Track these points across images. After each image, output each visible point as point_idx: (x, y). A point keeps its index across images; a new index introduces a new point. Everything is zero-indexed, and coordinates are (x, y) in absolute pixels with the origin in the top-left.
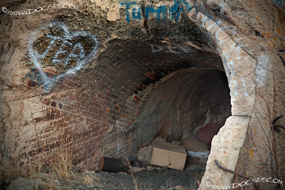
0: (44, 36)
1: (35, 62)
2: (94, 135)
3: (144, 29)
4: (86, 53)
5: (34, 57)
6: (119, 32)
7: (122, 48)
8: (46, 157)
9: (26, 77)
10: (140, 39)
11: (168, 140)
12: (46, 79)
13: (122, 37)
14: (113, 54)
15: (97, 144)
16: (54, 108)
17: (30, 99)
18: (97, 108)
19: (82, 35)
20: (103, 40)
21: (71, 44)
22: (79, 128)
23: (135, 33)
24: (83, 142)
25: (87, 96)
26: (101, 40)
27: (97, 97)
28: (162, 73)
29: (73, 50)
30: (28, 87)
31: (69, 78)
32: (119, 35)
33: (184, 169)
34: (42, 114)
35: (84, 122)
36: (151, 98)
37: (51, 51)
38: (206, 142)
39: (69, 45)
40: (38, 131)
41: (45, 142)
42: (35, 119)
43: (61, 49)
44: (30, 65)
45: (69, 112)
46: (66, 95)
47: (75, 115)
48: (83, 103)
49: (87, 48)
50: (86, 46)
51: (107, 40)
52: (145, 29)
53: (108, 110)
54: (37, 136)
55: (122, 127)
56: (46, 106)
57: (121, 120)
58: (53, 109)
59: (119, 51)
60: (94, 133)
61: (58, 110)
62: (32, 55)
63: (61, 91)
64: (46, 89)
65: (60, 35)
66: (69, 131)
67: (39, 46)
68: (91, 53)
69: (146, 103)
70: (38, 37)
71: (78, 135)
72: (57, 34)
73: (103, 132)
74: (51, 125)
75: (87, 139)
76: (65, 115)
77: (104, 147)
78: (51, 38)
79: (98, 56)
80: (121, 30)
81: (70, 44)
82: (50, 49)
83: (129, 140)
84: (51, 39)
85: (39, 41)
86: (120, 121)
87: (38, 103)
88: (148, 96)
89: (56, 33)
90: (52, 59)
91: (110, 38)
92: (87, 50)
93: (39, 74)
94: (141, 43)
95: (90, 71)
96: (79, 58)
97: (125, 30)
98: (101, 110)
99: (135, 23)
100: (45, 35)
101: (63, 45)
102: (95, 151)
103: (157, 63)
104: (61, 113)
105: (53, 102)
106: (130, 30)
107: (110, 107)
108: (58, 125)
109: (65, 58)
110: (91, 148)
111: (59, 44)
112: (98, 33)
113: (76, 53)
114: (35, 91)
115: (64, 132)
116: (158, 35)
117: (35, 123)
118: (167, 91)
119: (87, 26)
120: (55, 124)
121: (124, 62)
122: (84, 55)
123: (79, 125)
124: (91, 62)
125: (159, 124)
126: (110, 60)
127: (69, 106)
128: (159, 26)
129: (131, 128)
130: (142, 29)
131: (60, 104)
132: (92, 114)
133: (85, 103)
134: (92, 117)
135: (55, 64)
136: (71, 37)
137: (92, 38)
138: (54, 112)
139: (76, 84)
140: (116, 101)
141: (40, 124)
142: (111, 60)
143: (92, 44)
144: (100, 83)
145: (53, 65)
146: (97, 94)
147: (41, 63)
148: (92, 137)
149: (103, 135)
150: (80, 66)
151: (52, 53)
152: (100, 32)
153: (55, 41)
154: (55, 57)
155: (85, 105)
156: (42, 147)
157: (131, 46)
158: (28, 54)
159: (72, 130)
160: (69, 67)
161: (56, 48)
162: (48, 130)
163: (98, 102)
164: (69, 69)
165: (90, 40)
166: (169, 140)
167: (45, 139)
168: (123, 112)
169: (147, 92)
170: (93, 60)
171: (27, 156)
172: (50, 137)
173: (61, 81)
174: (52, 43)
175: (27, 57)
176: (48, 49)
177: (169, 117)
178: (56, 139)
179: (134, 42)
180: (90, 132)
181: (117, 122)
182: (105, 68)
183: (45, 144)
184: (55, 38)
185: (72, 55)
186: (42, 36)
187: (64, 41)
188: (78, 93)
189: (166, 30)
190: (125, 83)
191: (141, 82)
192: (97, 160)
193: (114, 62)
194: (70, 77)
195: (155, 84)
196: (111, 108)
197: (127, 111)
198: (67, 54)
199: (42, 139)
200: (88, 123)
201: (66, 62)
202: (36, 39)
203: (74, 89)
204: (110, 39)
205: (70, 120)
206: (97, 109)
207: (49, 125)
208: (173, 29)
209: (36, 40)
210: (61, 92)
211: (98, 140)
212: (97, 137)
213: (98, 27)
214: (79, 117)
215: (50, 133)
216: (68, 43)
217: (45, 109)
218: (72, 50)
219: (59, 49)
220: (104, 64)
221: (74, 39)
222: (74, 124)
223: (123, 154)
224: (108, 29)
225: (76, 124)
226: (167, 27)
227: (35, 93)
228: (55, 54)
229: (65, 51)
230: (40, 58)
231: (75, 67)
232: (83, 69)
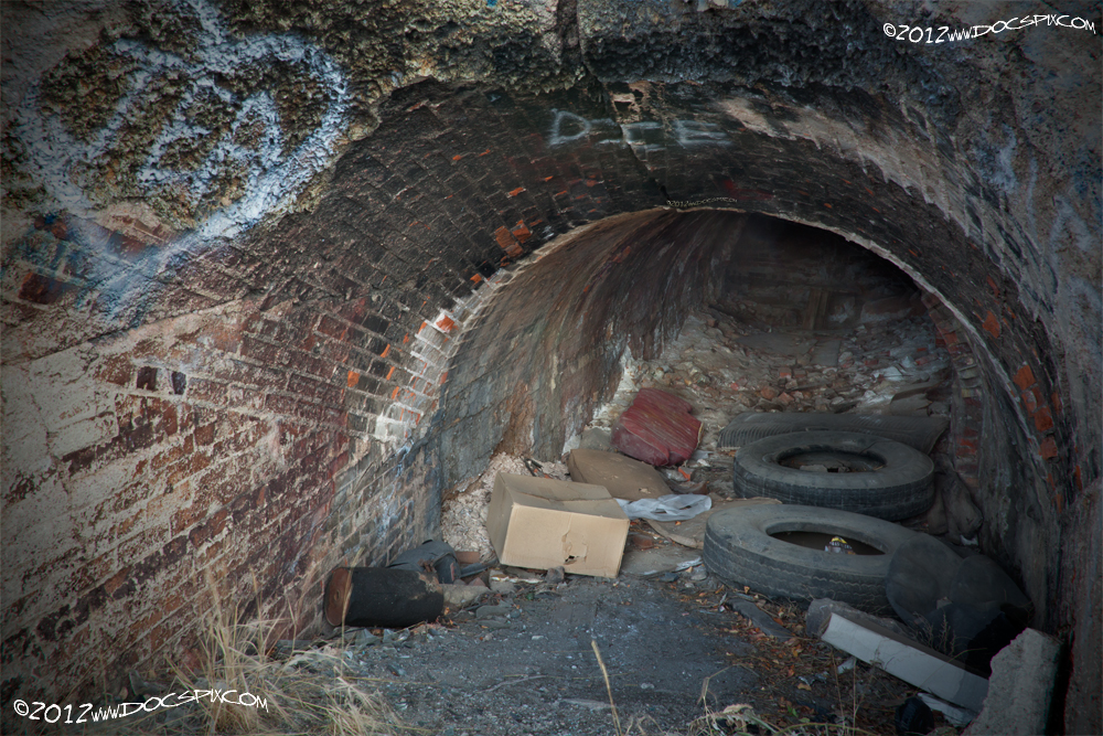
0: (101, 43)
1: (55, 178)
2: (306, 485)
3: (553, 37)
4: (286, 143)
5: (48, 152)
6: (444, 47)
7: (439, 125)
8: (121, 626)
9: (11, 258)
10: (525, 87)
11: (530, 462)
12: (109, 267)
13: (453, 73)
14: (397, 148)
15: (318, 518)
16: (150, 394)
17: (34, 363)
18: (314, 377)
19: (284, 56)
20: (370, 86)
21: (227, 97)
22: (253, 468)
23: (510, 55)
24: (267, 522)
25: (282, 331)
26: (361, 82)
27: (317, 333)
28: (548, 228)
29: (235, 126)
30: (23, 308)
31: (214, 257)
32: (441, 62)
33: (620, 573)
34: (99, 431)
35: (271, 438)
36: (490, 320)
37: (130, 129)
38: (651, 461)
39: (219, 99)
40: (82, 511)
41: (115, 557)
42: (66, 459)
43: (178, 116)
44: (27, 196)
45: (210, 405)
46: (198, 331)
47: (236, 414)
48: (266, 359)
49: (294, 118)
50: (293, 108)
51: (388, 83)
52: (559, 37)
53: (352, 380)
54: (77, 536)
55: (394, 438)
56: (113, 390)
57: (392, 410)
58: (144, 401)
59: (422, 137)
60: (306, 476)
61: (166, 403)
62: (39, 145)
63: (180, 314)
64: (107, 312)
65: (182, 45)
66: (216, 487)
67: (74, 98)
68: (308, 144)
69: (473, 342)
70: (64, 47)
71: (248, 497)
72: (167, 41)
73: (336, 467)
74: (138, 476)
75: (282, 505)
76: (196, 422)
77: (341, 525)
78: (132, 61)
79: (339, 156)
80: (453, 37)
81: (222, 96)
82: (128, 116)
83: (418, 481)
84: (135, 65)
85: (72, 70)
86: (390, 416)
87: (74, 381)
88: (483, 313)
89: (160, 35)
90: (134, 168)
91: (405, 74)
92: (293, 129)
93: (75, 239)
94: (522, 104)
95: (300, 225)
96: (259, 163)
97: (470, 41)
98: (328, 381)
99: (517, 7)
100: (105, 39)
101: (191, 101)
102: (311, 549)
103: (545, 191)
104: (179, 415)
105: (147, 370)
106: (493, 39)
107: (358, 367)
108: (170, 468)
109: (196, 166)
110: (298, 537)
111: (171, 90)
112: (352, 47)
113: (244, 143)
114: (59, 324)
115: (193, 495)
116: (610, 69)
117: (66, 477)
118: (535, 294)
119: (310, 8)
120: (155, 468)
121: (432, 184)
122: (278, 151)
123: (251, 455)
124: (304, 186)
125: (503, 407)
126: (380, 177)
127: (212, 378)
128: (626, 25)
129: (422, 436)
130: (545, 37)
131: (175, 375)
132: (299, 401)
133: (273, 359)
134: (296, 414)
135: (150, 194)
136: (229, 58)
137: (322, 73)
138: (151, 412)
139: (240, 280)
140: (381, 341)
141: (92, 478)
142: (385, 178)
143: (319, 103)
144: (333, 272)
145: (143, 198)
146: (320, 319)
147: (86, 187)
148: (301, 495)
149: (337, 478)
150: (260, 201)
151: (137, 137)
152: (362, 46)
153: (154, 75)
154: (152, 160)
155: (274, 366)
156: (102, 582)
157: (479, 115)
158: (16, 139)
159: (227, 479)
160: (210, 204)
161: (156, 112)
162: (127, 502)
163: (322, 350)
164: (212, 213)
165: (311, 81)
166: (533, 462)
167: (116, 542)
168: (400, 382)
169: (483, 299)
170: (316, 173)
171: (31, 644)
172: (137, 529)
173: (178, 271)
174: (139, 85)
175: (12, 152)
176: (120, 114)
177: (529, 382)
178: (162, 532)
179: (494, 99)
180: (292, 474)
181: (382, 420)
182: (359, 212)
183: (115, 568)
184: (156, 58)
185: (228, 148)
186: (90, 43)
187: (194, 80)
188: (247, 322)
189: (657, 43)
190: (418, 270)
191: (473, 262)
192: (320, 583)
193: (397, 184)
194: (216, 253)
195: (513, 269)
196: (364, 368)
197: (415, 374)
198: (204, 144)
199: (104, 547)
200: (283, 442)
201: (198, 184)
202: (54, 62)
203: (234, 305)
204: (404, 82)
205: (216, 441)
206: (315, 381)
207: (129, 477)
208: (695, 39)
209: (57, 67)
210: (177, 320)
211: (318, 502)
212: (317, 490)
213: (357, 19)
214: (252, 419)
215: (134, 509)
216: (216, 90)
217: (111, 403)
218: (228, 126)
219: (169, 118)
220: (357, 194)
221: (241, 73)
222: (234, 455)
223: (400, 537)
224: (400, 32)
225: (240, 453)
226: (668, 29)
227: (61, 335)
228: (152, 143)
229: (199, 130)
230: (79, 162)
231: (239, 208)
232: (270, 216)
